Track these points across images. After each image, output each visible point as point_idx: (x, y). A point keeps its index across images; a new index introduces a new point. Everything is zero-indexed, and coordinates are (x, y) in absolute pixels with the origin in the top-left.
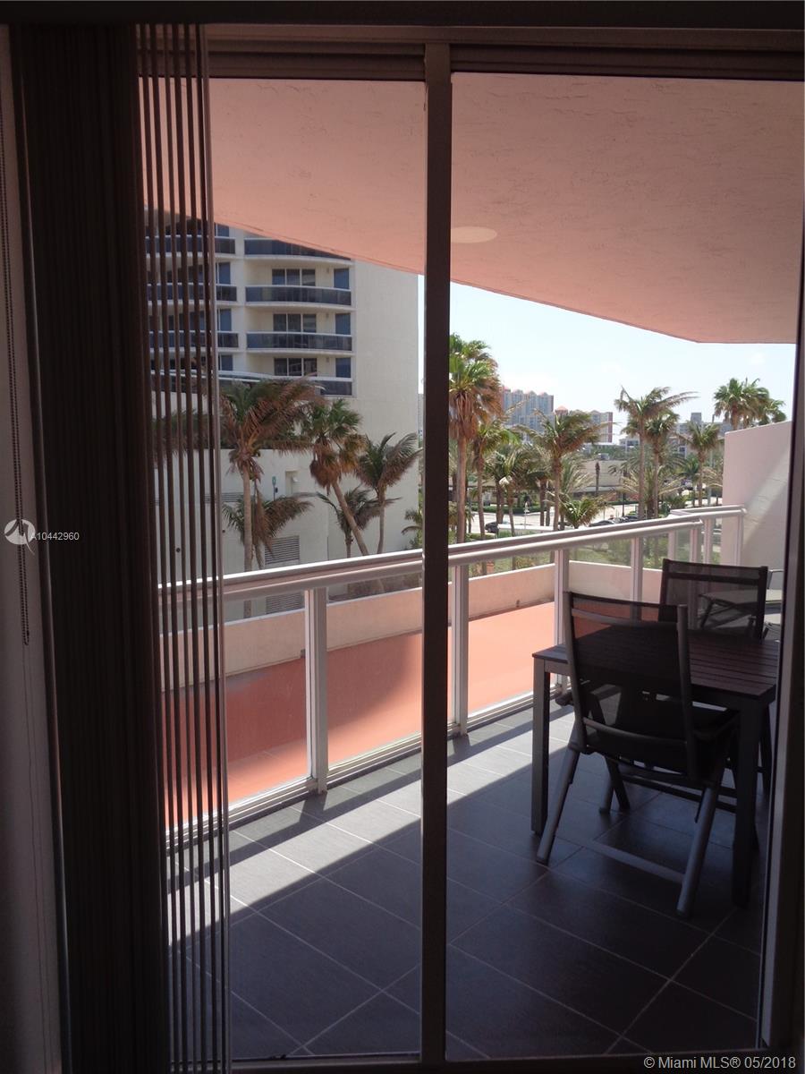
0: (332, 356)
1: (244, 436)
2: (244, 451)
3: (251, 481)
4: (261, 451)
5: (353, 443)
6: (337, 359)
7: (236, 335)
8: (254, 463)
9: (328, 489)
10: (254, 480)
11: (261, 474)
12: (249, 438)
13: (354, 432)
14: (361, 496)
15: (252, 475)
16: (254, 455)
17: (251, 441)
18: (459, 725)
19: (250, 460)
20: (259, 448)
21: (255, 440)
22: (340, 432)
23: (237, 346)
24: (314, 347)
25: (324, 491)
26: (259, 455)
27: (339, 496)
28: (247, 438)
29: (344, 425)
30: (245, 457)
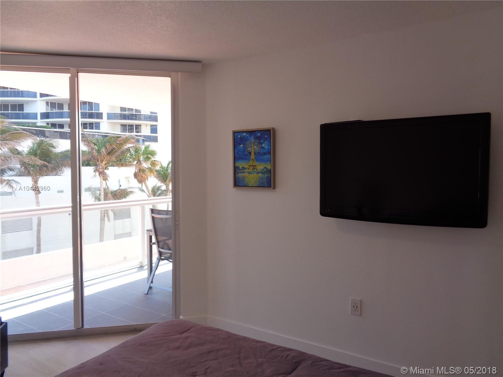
0: (149, 124)
1: (101, 161)
2: (101, 167)
3: (104, 181)
4: (109, 168)
5: (153, 164)
6: (151, 125)
7: (102, 114)
8: (105, 173)
9: (142, 185)
10: (106, 181)
11: (108, 178)
12: (103, 161)
13: (154, 159)
14: (159, 188)
15: (104, 178)
16: (105, 169)
17: (104, 163)
18: (142, 263)
19: (103, 172)
20: (108, 166)
21: (106, 162)
22: (147, 159)
23: (102, 119)
24: (140, 120)
25: (140, 185)
26: (108, 169)
27: (147, 188)
28: (102, 161)
29: (149, 156)
30: (101, 170)
